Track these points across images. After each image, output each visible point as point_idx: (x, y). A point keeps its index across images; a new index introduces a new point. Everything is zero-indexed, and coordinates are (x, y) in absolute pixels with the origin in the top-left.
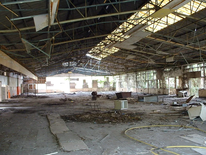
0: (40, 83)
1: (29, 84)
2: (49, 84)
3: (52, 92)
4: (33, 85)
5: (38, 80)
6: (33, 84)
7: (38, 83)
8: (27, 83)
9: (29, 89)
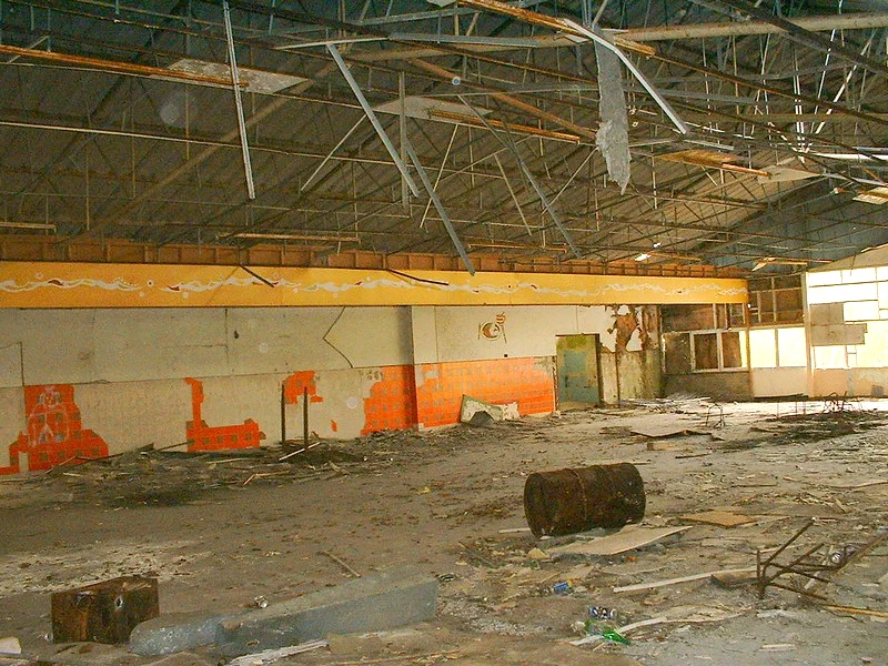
0: (767, 321)
1: (692, 333)
2: (832, 326)
3: (856, 390)
4: (719, 337)
5: (752, 300)
6: (719, 333)
7: (752, 322)
8: (681, 321)
9: (699, 366)
